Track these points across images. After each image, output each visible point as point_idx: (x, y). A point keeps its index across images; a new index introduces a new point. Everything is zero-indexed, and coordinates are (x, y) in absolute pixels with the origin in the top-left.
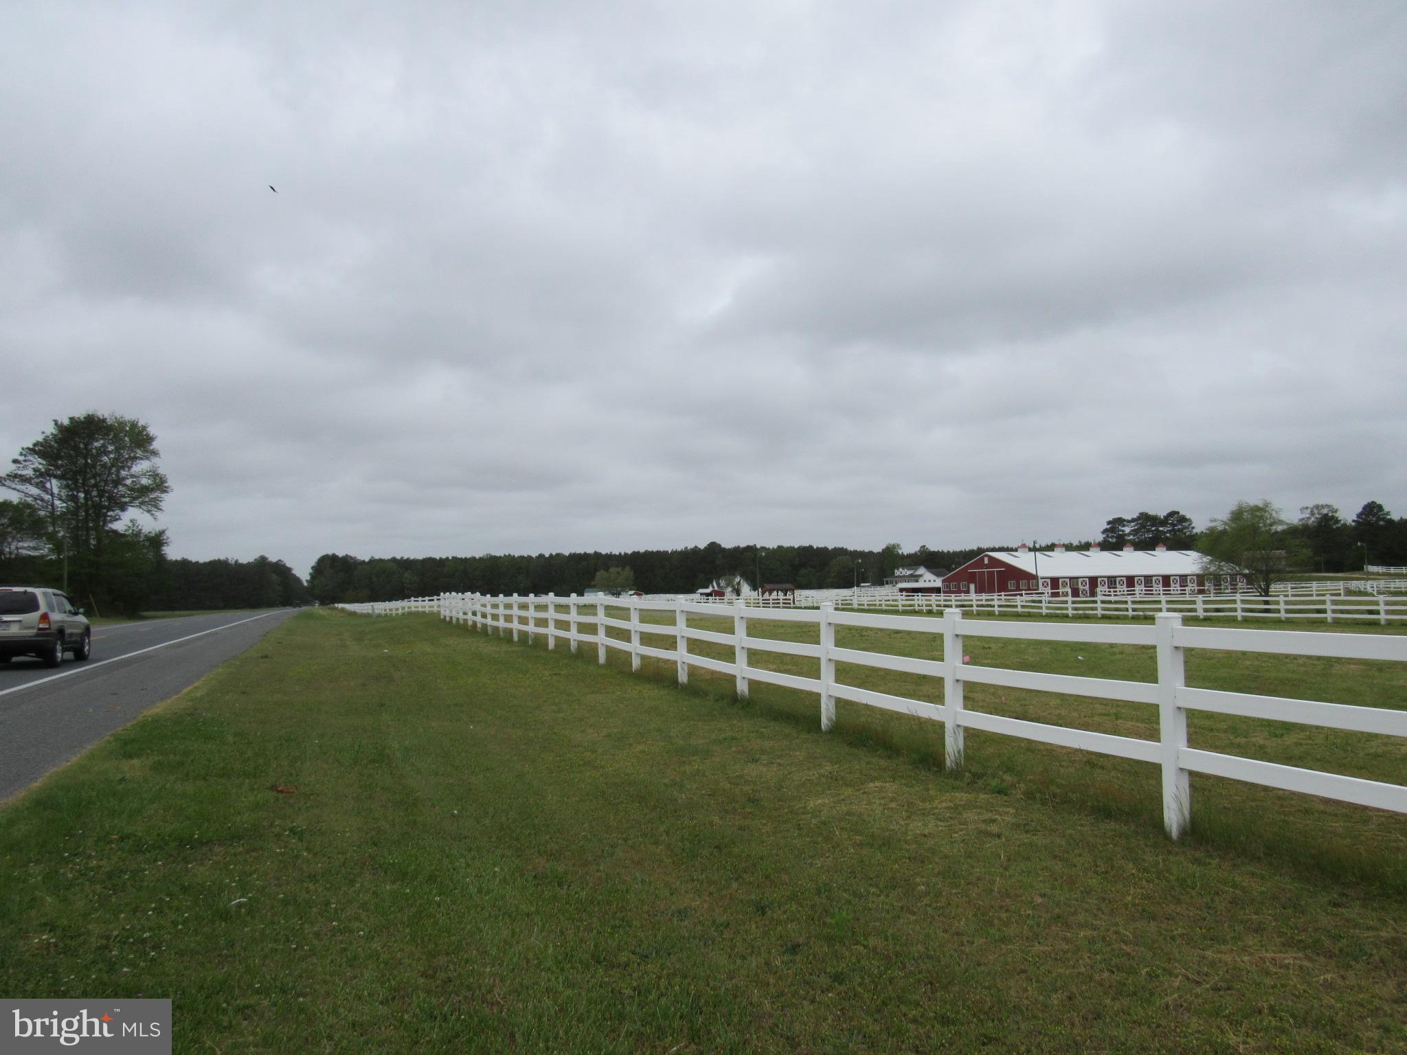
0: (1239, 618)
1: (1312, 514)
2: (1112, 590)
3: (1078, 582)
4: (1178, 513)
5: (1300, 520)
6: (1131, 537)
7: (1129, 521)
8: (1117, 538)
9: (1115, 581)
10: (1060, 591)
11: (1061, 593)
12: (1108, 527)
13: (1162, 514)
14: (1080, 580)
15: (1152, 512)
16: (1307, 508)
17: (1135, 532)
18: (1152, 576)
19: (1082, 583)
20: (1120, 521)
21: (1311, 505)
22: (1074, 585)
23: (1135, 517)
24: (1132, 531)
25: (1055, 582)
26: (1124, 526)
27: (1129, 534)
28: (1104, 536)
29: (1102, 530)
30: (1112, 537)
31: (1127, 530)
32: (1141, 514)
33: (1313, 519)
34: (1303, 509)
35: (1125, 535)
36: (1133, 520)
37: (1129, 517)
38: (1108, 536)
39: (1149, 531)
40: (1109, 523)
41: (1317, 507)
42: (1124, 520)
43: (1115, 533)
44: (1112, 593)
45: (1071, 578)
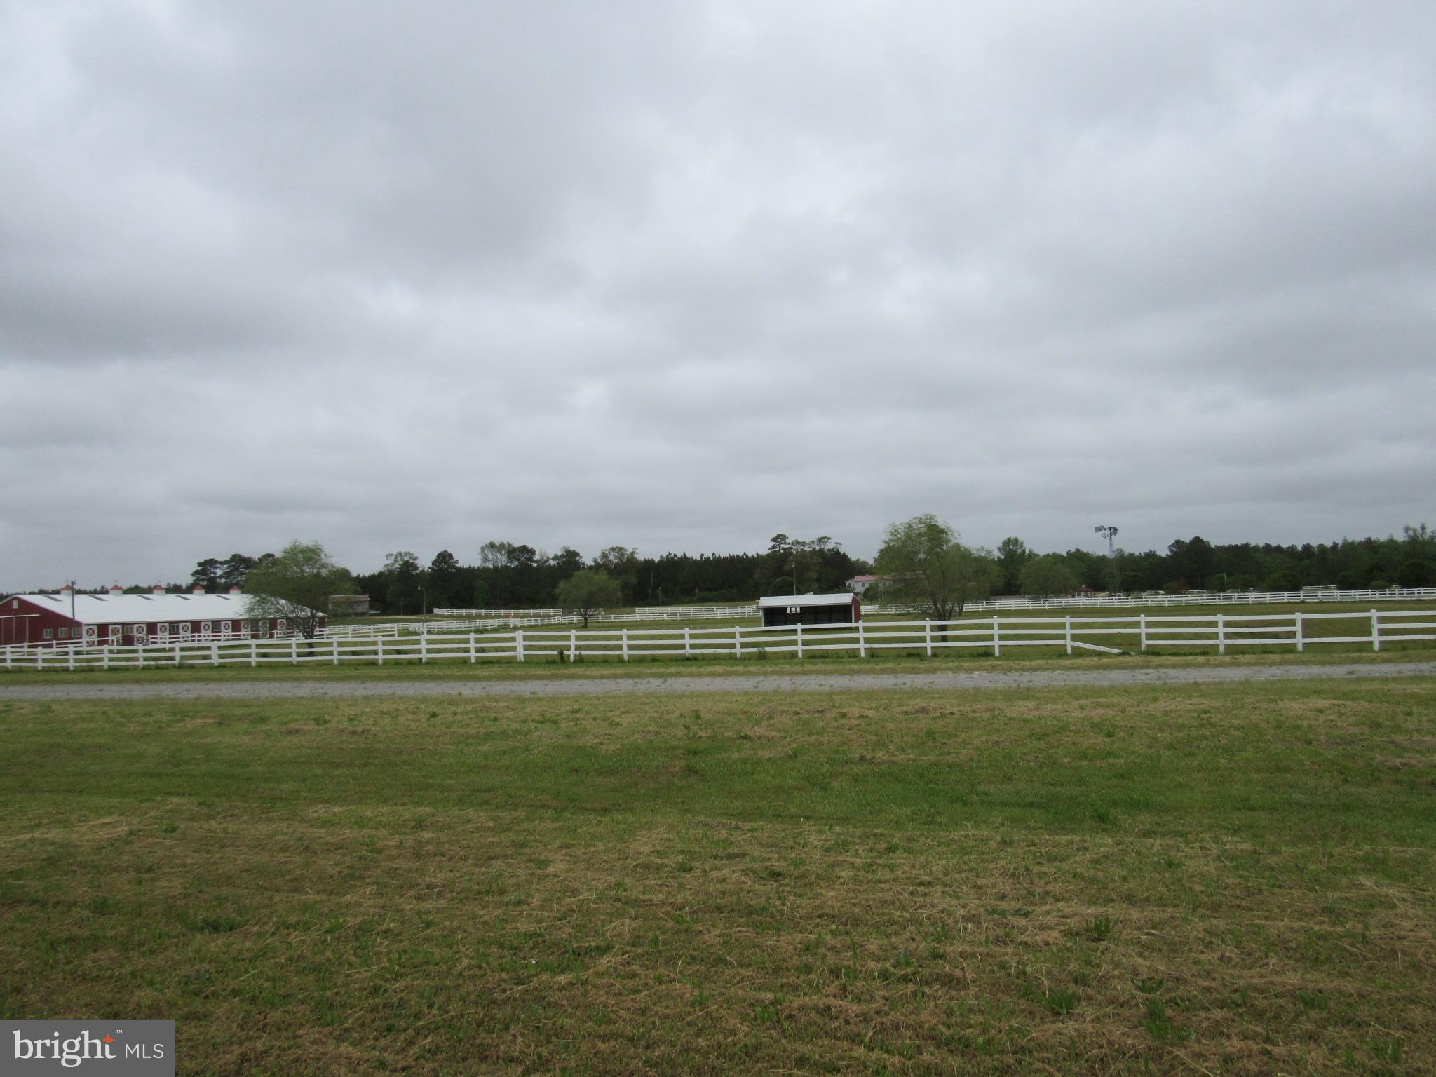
0: (254, 664)
1: (396, 561)
2: (196, 634)
3: (132, 629)
4: (273, 555)
5: (386, 566)
6: (223, 581)
7: (222, 563)
8: (208, 580)
9: (178, 627)
10: (110, 638)
11: (110, 642)
12: (199, 568)
13: (256, 556)
14: (135, 627)
15: (245, 554)
16: (392, 555)
17: (227, 575)
18: (220, 621)
19: (137, 630)
20: (211, 563)
21: (395, 553)
22: (127, 632)
23: (228, 559)
24: (225, 573)
25: (103, 629)
26: (216, 568)
27: (221, 577)
28: (195, 578)
29: (192, 572)
30: (203, 580)
31: (219, 572)
32: (235, 556)
33: (397, 566)
34: (388, 556)
35: (218, 577)
36: (226, 562)
37: (221, 559)
38: (198, 579)
39: (242, 574)
40: (200, 564)
41: (400, 554)
42: (217, 562)
43: (206, 575)
44: (196, 638)
45: (124, 625)
